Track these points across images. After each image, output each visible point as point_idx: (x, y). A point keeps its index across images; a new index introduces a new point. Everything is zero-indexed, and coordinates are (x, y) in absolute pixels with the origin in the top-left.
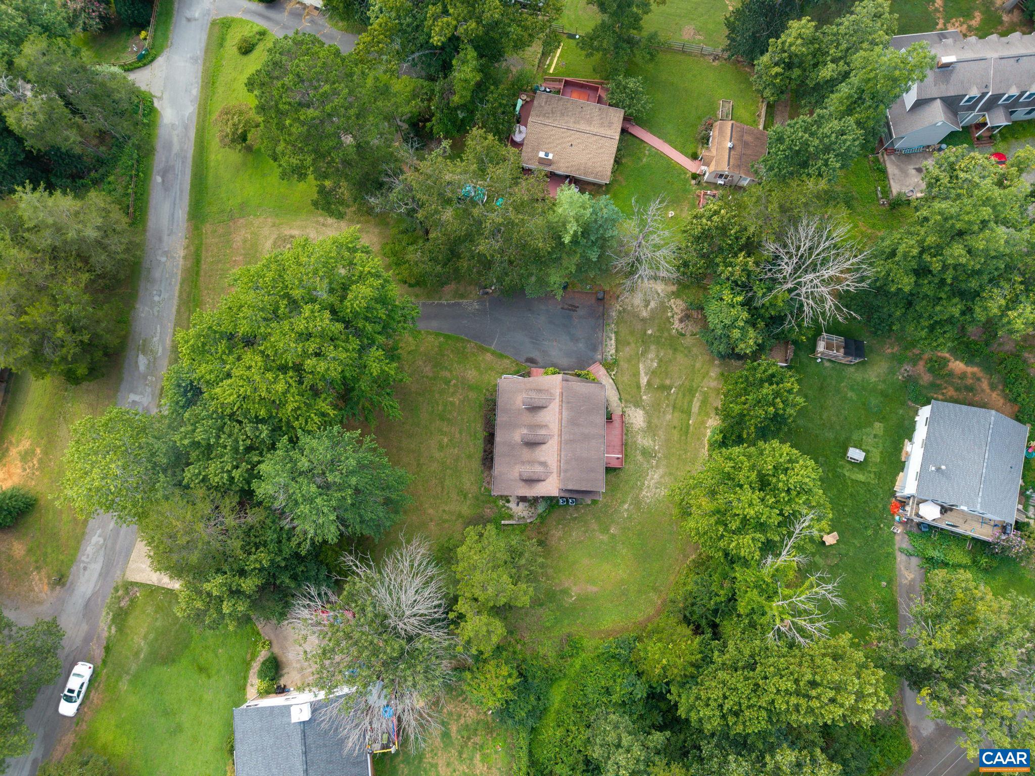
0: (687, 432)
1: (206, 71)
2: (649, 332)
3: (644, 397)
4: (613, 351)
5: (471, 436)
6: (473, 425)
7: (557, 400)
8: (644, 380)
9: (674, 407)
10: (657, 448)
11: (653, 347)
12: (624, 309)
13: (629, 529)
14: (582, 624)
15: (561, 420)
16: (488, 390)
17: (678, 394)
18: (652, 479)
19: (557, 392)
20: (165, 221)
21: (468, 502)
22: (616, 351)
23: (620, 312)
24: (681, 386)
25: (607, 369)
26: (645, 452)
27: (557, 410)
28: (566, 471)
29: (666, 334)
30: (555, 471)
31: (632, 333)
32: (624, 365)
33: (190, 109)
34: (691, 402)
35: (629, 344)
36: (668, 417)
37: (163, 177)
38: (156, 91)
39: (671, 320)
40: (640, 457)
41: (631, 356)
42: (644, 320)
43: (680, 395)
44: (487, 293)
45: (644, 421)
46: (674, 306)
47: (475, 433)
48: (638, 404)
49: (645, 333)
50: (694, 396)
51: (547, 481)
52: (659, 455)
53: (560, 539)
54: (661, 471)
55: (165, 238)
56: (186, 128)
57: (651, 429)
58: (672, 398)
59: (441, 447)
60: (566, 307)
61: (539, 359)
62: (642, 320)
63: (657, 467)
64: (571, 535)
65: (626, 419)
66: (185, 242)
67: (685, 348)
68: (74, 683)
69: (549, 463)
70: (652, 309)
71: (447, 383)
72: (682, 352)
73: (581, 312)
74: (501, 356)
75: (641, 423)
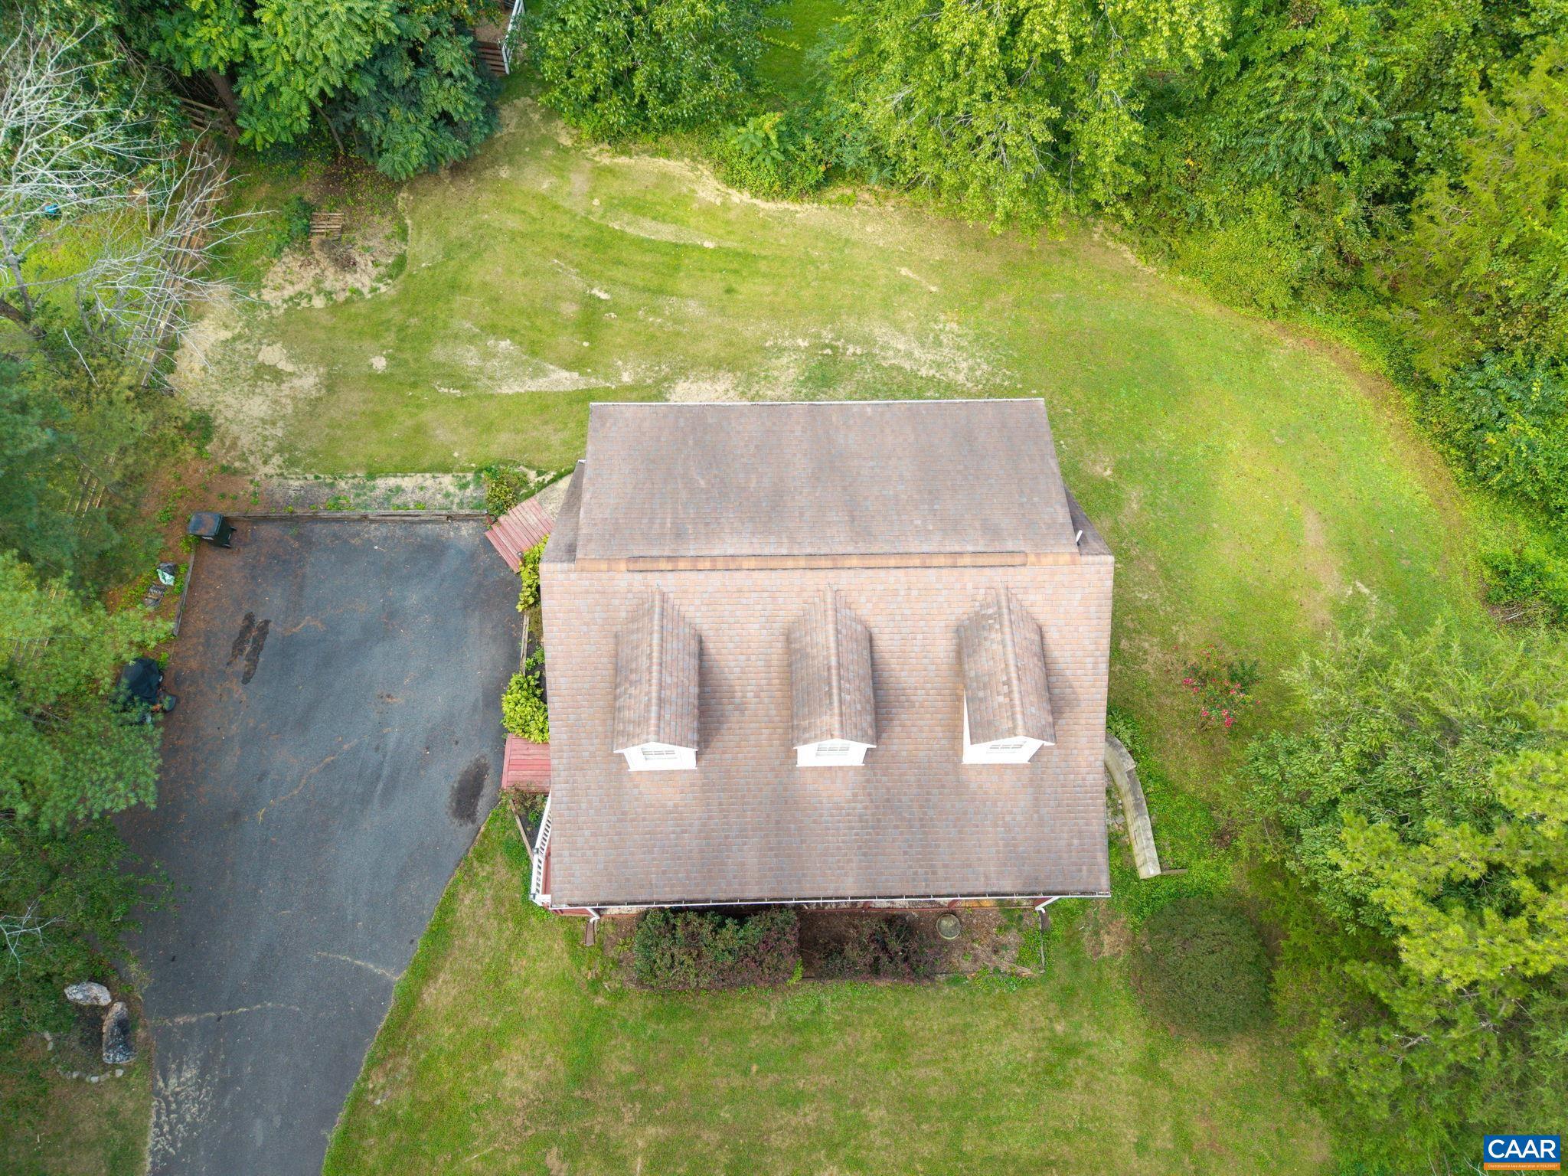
0: (743, 256)
2: (380, 363)
3: (626, 378)
4: (447, 481)
5: (806, 1048)
6: (755, 1040)
7: (669, 582)
8: (564, 380)
9: (660, 291)
10: (803, 343)
11: (439, 353)
12: (280, 450)
13: (1089, 422)
14: (1437, 560)
15: (766, 563)
16: (595, 985)
17: (613, 281)
18: (909, 355)
19: (625, 581)
21: (1089, 1033)
22: (447, 470)
23: (292, 463)
24: (584, 271)
25: (517, 499)
27: (716, 579)
28: (992, 531)
29: (394, 314)
30: (998, 576)
31: (377, 421)
32: (500, 444)
34: (640, 244)
35: (419, 430)
36: (693, 308)
39: (341, 297)
41: (467, 423)
42: (331, 384)
43: (618, 273)
44: (124, 1026)
45: (714, 379)
46: (289, 291)
47: (793, 1028)
49: (383, 378)
50: (622, 236)
51: (1043, 615)
52: (827, 336)
53: (1171, 644)
54: (881, 331)
57: (738, 360)
58: (626, 297)
60: (241, 664)
61: (461, 762)
62: (331, 389)
63: (868, 341)
64: (1151, 608)
67: (448, 256)
69: (960, 609)
70: (291, 358)
72: (463, 267)
73: (272, 603)
74: (441, 933)
75: (720, 387)
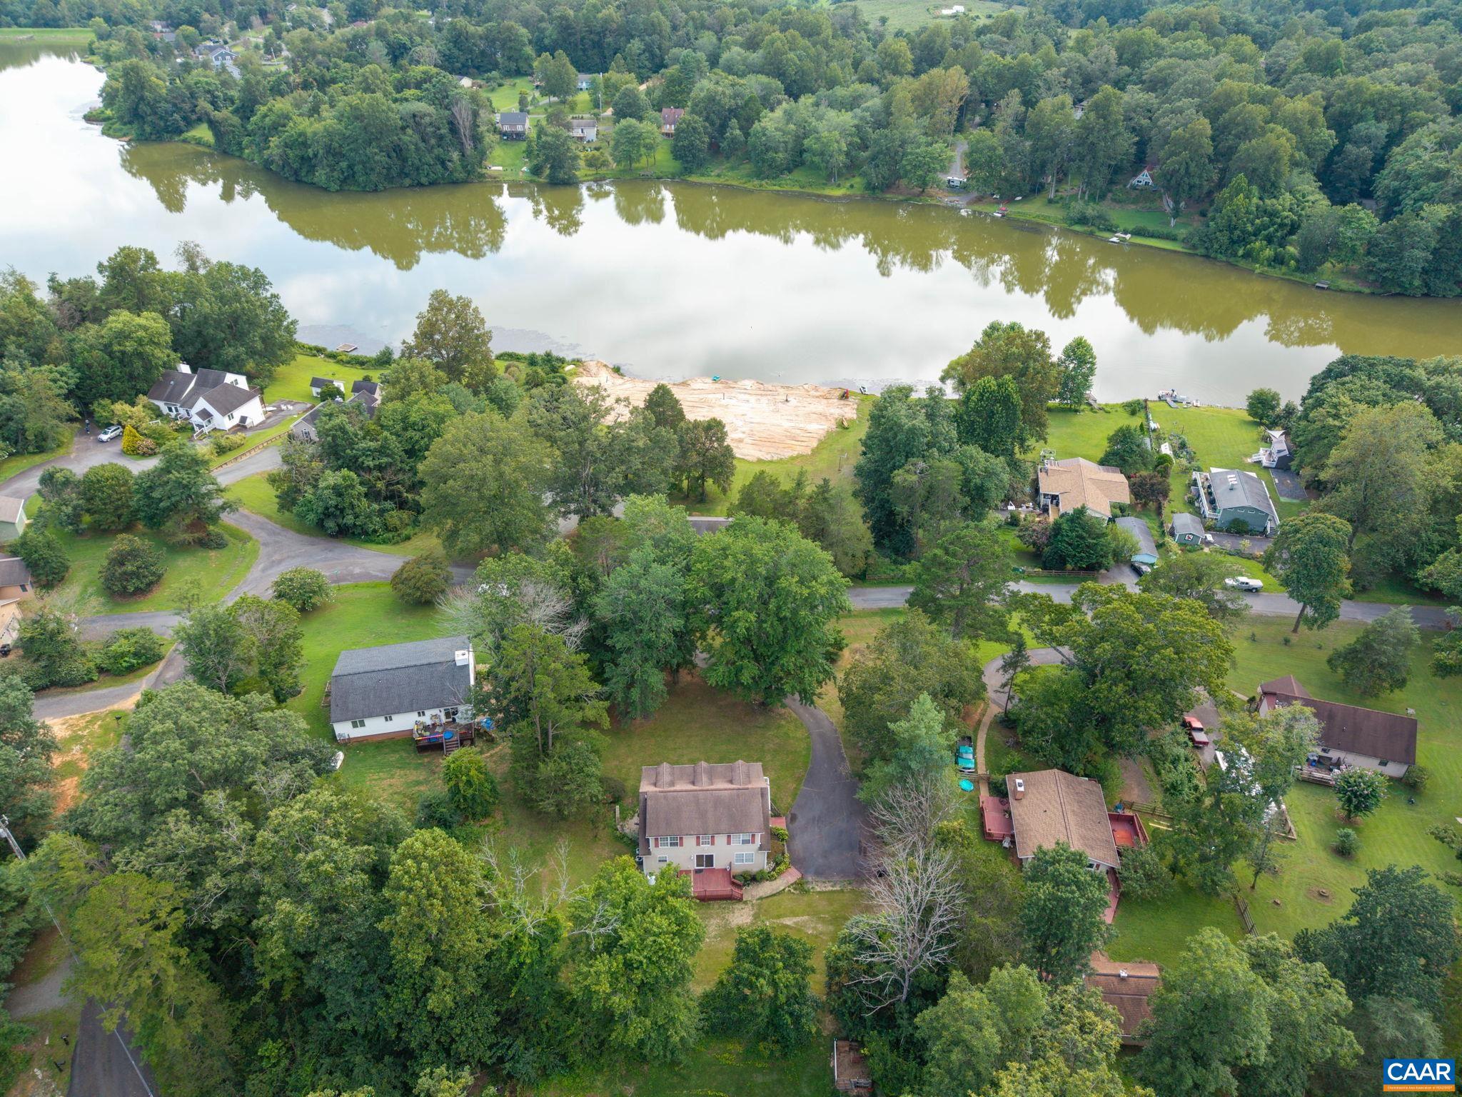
4: (818, 889)
8: (788, 921)
22: (819, 892)
25: (795, 884)
35: (830, 903)
41: (816, 906)
48: (757, 916)
65: (739, 905)
75: (735, 921)
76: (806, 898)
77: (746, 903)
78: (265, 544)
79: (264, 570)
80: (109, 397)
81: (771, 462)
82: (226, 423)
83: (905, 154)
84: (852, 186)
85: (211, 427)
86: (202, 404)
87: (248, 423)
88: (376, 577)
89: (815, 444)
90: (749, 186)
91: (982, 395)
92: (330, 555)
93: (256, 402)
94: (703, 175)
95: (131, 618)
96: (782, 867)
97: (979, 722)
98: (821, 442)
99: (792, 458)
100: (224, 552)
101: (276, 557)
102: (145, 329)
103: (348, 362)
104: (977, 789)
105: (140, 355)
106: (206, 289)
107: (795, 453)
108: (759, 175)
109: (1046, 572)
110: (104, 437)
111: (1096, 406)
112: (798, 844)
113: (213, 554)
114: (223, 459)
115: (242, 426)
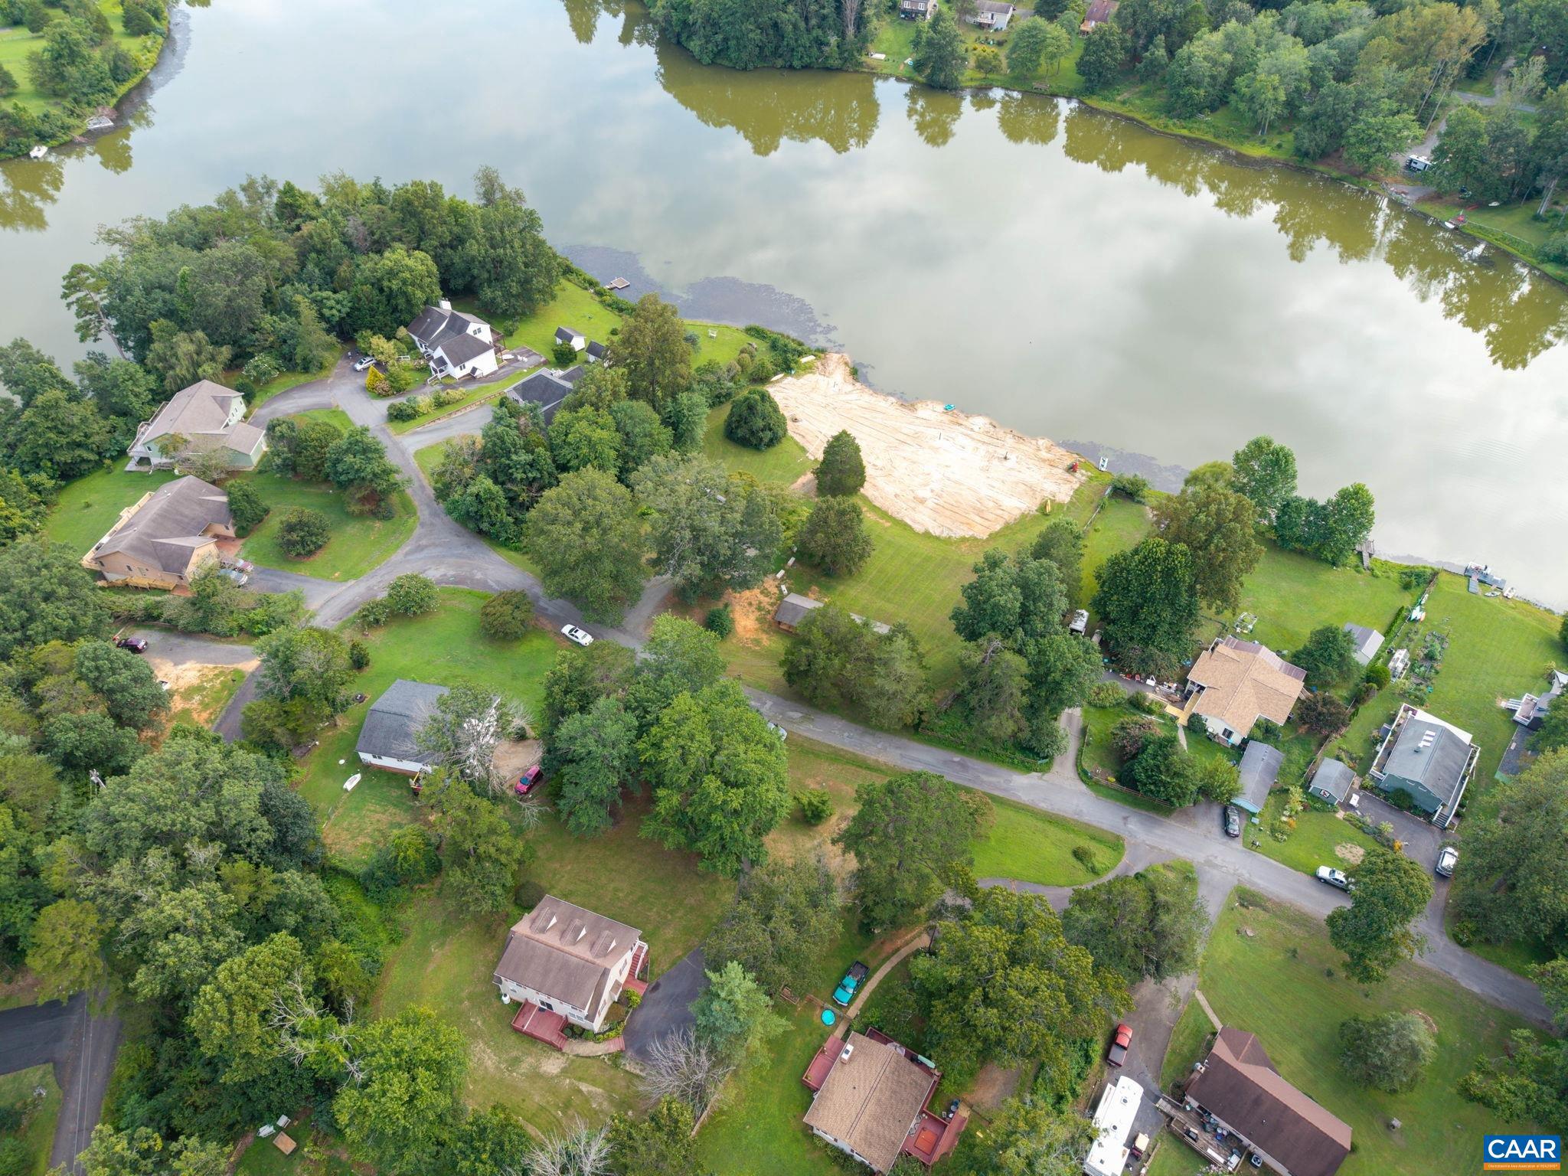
1: (1064, 819)
3: (568, 1081)
4: (628, 1068)
8: (584, 1087)
9: (543, 1108)
10: (515, 1074)
15: (572, 956)
18: (490, 1058)
20: (915, 754)
22: (627, 1071)
25: (613, 1054)
26: (515, 1062)
28: (527, 944)
32: (610, 1073)
33: (1025, 798)
35: (628, 1087)
36: (537, 1098)
37: (958, 763)
38: (1046, 776)
40: (515, 1053)
41: (615, 1084)
45: (545, 1072)
48: (564, 1071)
52: (507, 1074)
54: (491, 1069)
55: (899, 752)
56: (1005, 790)
57: (535, 1075)
58: (553, 1110)
59: (616, 890)
63: (497, 1068)
65: (556, 1054)
66: (892, 764)
68: (580, 633)
71: (672, 912)
75: (545, 1068)
76: (612, 1072)
77: (563, 1054)
78: (422, 525)
79: (407, 554)
80: (372, 329)
81: (937, 538)
82: (458, 373)
83: (1356, 120)
84: (1279, 146)
85: (444, 374)
86: (439, 353)
87: (477, 373)
88: (490, 587)
89: (998, 528)
90: (1152, 124)
91: (1145, 558)
92: (466, 551)
93: (490, 355)
94: (1105, 99)
95: (287, 578)
96: (612, 1034)
97: (898, 950)
98: (1007, 526)
99: (963, 540)
100: (388, 524)
101: (424, 542)
102: (411, 270)
103: (609, 305)
104: (836, 1026)
105: (405, 294)
106: (479, 231)
107: (968, 534)
108: (1169, 111)
109: (1118, 786)
110: (359, 367)
111: (1367, 561)
112: (640, 1017)
113: (378, 524)
114: (438, 413)
115: (471, 377)
